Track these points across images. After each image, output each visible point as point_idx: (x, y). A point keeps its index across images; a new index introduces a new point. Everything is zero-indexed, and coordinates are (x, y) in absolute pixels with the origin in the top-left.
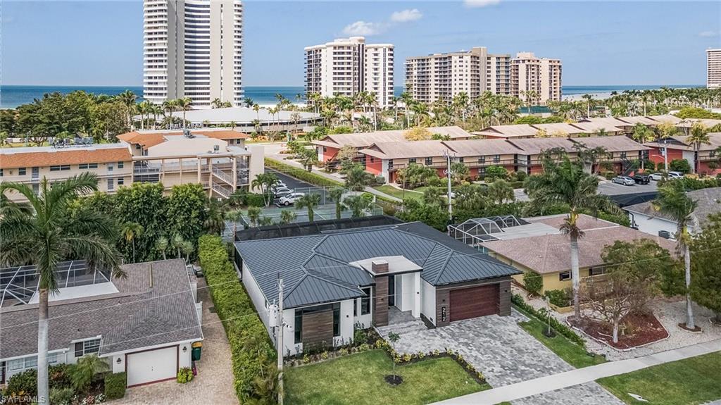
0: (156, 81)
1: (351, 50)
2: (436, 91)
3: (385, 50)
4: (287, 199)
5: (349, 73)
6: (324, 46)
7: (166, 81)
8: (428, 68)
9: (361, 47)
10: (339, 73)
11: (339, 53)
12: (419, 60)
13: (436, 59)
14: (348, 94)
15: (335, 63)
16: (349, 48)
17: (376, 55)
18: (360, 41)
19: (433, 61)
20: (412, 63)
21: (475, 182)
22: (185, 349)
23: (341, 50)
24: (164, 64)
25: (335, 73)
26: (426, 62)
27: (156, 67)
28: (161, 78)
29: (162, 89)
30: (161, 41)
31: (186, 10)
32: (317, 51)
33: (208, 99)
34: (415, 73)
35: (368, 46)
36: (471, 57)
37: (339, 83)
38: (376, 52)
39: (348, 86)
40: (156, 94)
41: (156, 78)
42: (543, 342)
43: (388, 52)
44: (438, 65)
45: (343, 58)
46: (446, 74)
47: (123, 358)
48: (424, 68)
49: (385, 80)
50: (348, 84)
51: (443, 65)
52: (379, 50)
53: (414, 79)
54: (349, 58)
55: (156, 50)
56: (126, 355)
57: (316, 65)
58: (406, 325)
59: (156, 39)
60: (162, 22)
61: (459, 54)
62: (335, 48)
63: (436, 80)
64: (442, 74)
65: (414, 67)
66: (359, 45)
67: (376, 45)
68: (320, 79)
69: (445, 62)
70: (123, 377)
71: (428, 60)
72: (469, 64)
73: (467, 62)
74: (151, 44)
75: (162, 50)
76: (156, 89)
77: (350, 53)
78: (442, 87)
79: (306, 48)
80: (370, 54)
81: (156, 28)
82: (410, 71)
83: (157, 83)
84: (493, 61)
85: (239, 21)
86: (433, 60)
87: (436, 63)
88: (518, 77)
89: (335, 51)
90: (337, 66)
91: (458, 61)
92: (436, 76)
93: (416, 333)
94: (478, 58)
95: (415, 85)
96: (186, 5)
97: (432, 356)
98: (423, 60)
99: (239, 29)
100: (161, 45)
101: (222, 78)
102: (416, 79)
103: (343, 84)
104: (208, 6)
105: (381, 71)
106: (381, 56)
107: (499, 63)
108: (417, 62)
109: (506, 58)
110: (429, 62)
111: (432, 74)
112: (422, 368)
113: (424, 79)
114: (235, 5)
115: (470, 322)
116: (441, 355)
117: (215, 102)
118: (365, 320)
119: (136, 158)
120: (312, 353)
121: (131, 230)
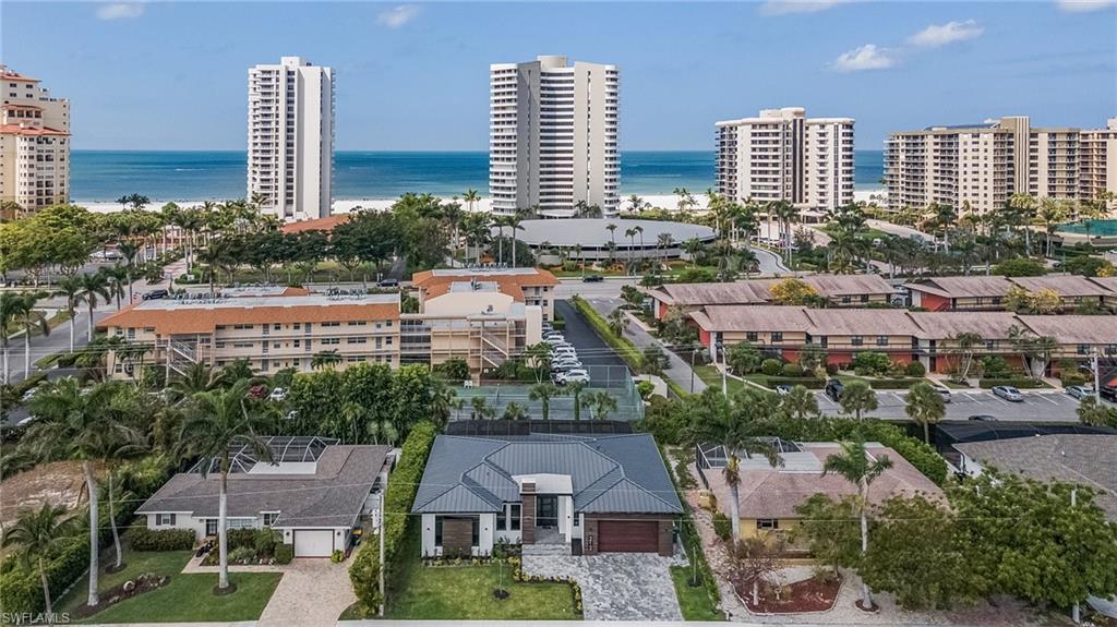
0: (503, 178)
1: (780, 130)
2: (936, 188)
3: (836, 128)
4: (564, 377)
5: (775, 165)
6: (739, 122)
7: (515, 178)
8: (923, 151)
9: (798, 122)
10: (761, 165)
11: (760, 134)
12: (908, 137)
13: (936, 136)
14: (775, 195)
15: (754, 150)
16: (776, 126)
17: (822, 135)
18: (796, 113)
19: (930, 140)
20: (897, 141)
21: (840, 372)
22: (339, 534)
23: (764, 130)
24: (513, 156)
25: (754, 164)
26: (919, 141)
27: (503, 159)
28: (509, 174)
29: (509, 188)
30: (509, 126)
31: (543, 81)
32: (731, 128)
33: (571, 201)
34: (902, 157)
35: (809, 121)
36: (995, 135)
37: (761, 180)
38: (822, 131)
39: (775, 184)
40: (503, 196)
41: (503, 174)
42: (678, 589)
43: (841, 131)
44: (938, 147)
45: (767, 142)
46: (951, 162)
47: (291, 533)
48: (917, 151)
49: (836, 173)
50: (775, 180)
51: (947, 148)
52: (827, 127)
53: (901, 166)
54: (776, 142)
55: (503, 137)
56: (294, 530)
57: (730, 149)
58: (551, 547)
59: (503, 123)
60: (510, 100)
61: (971, 130)
62: (754, 126)
63: (936, 171)
64: (946, 161)
65: (901, 147)
66: (795, 121)
67: (822, 120)
68: (736, 171)
69: (948, 142)
70: (292, 548)
71: (923, 137)
72: (991, 147)
73: (986, 144)
74: (498, 130)
75: (510, 137)
76: (503, 188)
77: (777, 134)
78: (946, 182)
79: (718, 123)
80: (813, 132)
81: (503, 108)
82: (895, 154)
83: (504, 181)
84: (1043, 139)
85: (612, 94)
86: (931, 137)
87: (936, 144)
88: (1104, 163)
89: (754, 131)
90: (757, 153)
91: (970, 142)
92: (936, 164)
93: (557, 557)
94: (1011, 135)
95: (903, 176)
96: (543, 74)
97: (553, 580)
98: (916, 137)
99: (613, 105)
100: (510, 130)
101: (588, 173)
102: (904, 166)
103: (766, 180)
104: (572, 74)
105: (830, 159)
106: (830, 137)
107: (1054, 143)
108: (904, 141)
109: (1069, 135)
110: (925, 140)
111: (930, 161)
112: (534, 590)
113: (916, 167)
114: (607, 72)
115: (620, 556)
116: (561, 582)
117: (579, 205)
118: (514, 536)
119: (403, 316)
120: (447, 558)
121: (351, 412)
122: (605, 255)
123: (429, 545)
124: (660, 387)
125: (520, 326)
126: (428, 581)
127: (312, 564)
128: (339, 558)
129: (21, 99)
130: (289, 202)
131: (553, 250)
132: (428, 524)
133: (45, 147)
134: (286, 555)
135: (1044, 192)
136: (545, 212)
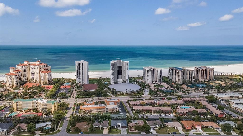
1: (151, 71)
5: (150, 76)
7: (114, 78)
8: (173, 72)
10: (148, 76)
14: (150, 80)
15: (147, 74)
18: (154, 68)
23: (149, 71)
24: (114, 75)
27: (112, 75)
31: (118, 64)
32: (145, 69)
37: (148, 78)
40: (112, 80)
42: (127, 130)
44: (175, 72)
45: (149, 73)
49: (159, 77)
50: (150, 78)
59: (112, 70)
73: (180, 73)
75: (113, 72)
81: (112, 68)
83: (112, 78)
84: (188, 72)
88: (199, 73)
89: (147, 71)
93: (120, 128)
94: (184, 71)
101: (124, 77)
105: (158, 75)
106: (158, 72)
107: (190, 72)
109: (192, 71)
112: (118, 130)
113: (172, 74)
115: (123, 128)
116: (120, 130)
117: (123, 81)
118: (117, 127)
119: (106, 108)
120: (113, 128)
121: (105, 118)
122: (126, 93)
123: (112, 128)
124: (128, 115)
125: (116, 109)
126: (112, 130)
127: (105, 129)
128: (107, 128)
129: (46, 67)
130: (83, 81)
131: (120, 92)
132: (112, 127)
133: (50, 74)
134: (104, 128)
135: (188, 79)
136: (118, 82)
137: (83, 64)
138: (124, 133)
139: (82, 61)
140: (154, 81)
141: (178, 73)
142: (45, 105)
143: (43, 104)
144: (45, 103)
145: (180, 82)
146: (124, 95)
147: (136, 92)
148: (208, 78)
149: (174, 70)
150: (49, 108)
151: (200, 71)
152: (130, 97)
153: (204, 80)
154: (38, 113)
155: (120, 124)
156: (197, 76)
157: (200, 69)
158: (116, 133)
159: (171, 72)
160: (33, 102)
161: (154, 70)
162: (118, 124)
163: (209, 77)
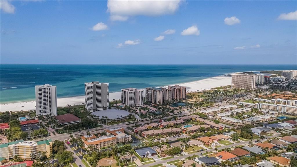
1: (134, 93)
5: (133, 98)
18: (135, 90)
32: (125, 91)
45: (132, 95)
48: (151, 92)
57: (124, 95)
59: (90, 95)
60: (91, 91)
64: (155, 94)
68: (126, 98)
73: (161, 93)
78: (155, 98)
89: (130, 93)
90: (130, 97)
94: (164, 91)
95: (148, 95)
101: (104, 102)
103: (132, 101)
105: (140, 97)
106: (140, 93)
113: (151, 95)
117: (103, 107)
119: (117, 138)
125: (129, 138)
128: (136, 160)
130: (50, 112)
131: (110, 120)
135: (168, 99)
136: (98, 109)
137: (50, 89)
138: (159, 161)
139: (46, 86)
140: (137, 104)
141: (159, 93)
142: (34, 149)
143: (31, 147)
144: (33, 146)
145: (161, 103)
146: (116, 123)
147: (128, 118)
148: (182, 97)
149: (153, 91)
150: (42, 151)
151: (175, 90)
152: (126, 124)
153: (179, 99)
154: (23, 161)
155: (148, 152)
156: (173, 95)
157: (174, 88)
158: (151, 162)
159: (148, 92)
160: (9, 148)
161: (136, 92)
162: (146, 152)
163: (183, 95)
